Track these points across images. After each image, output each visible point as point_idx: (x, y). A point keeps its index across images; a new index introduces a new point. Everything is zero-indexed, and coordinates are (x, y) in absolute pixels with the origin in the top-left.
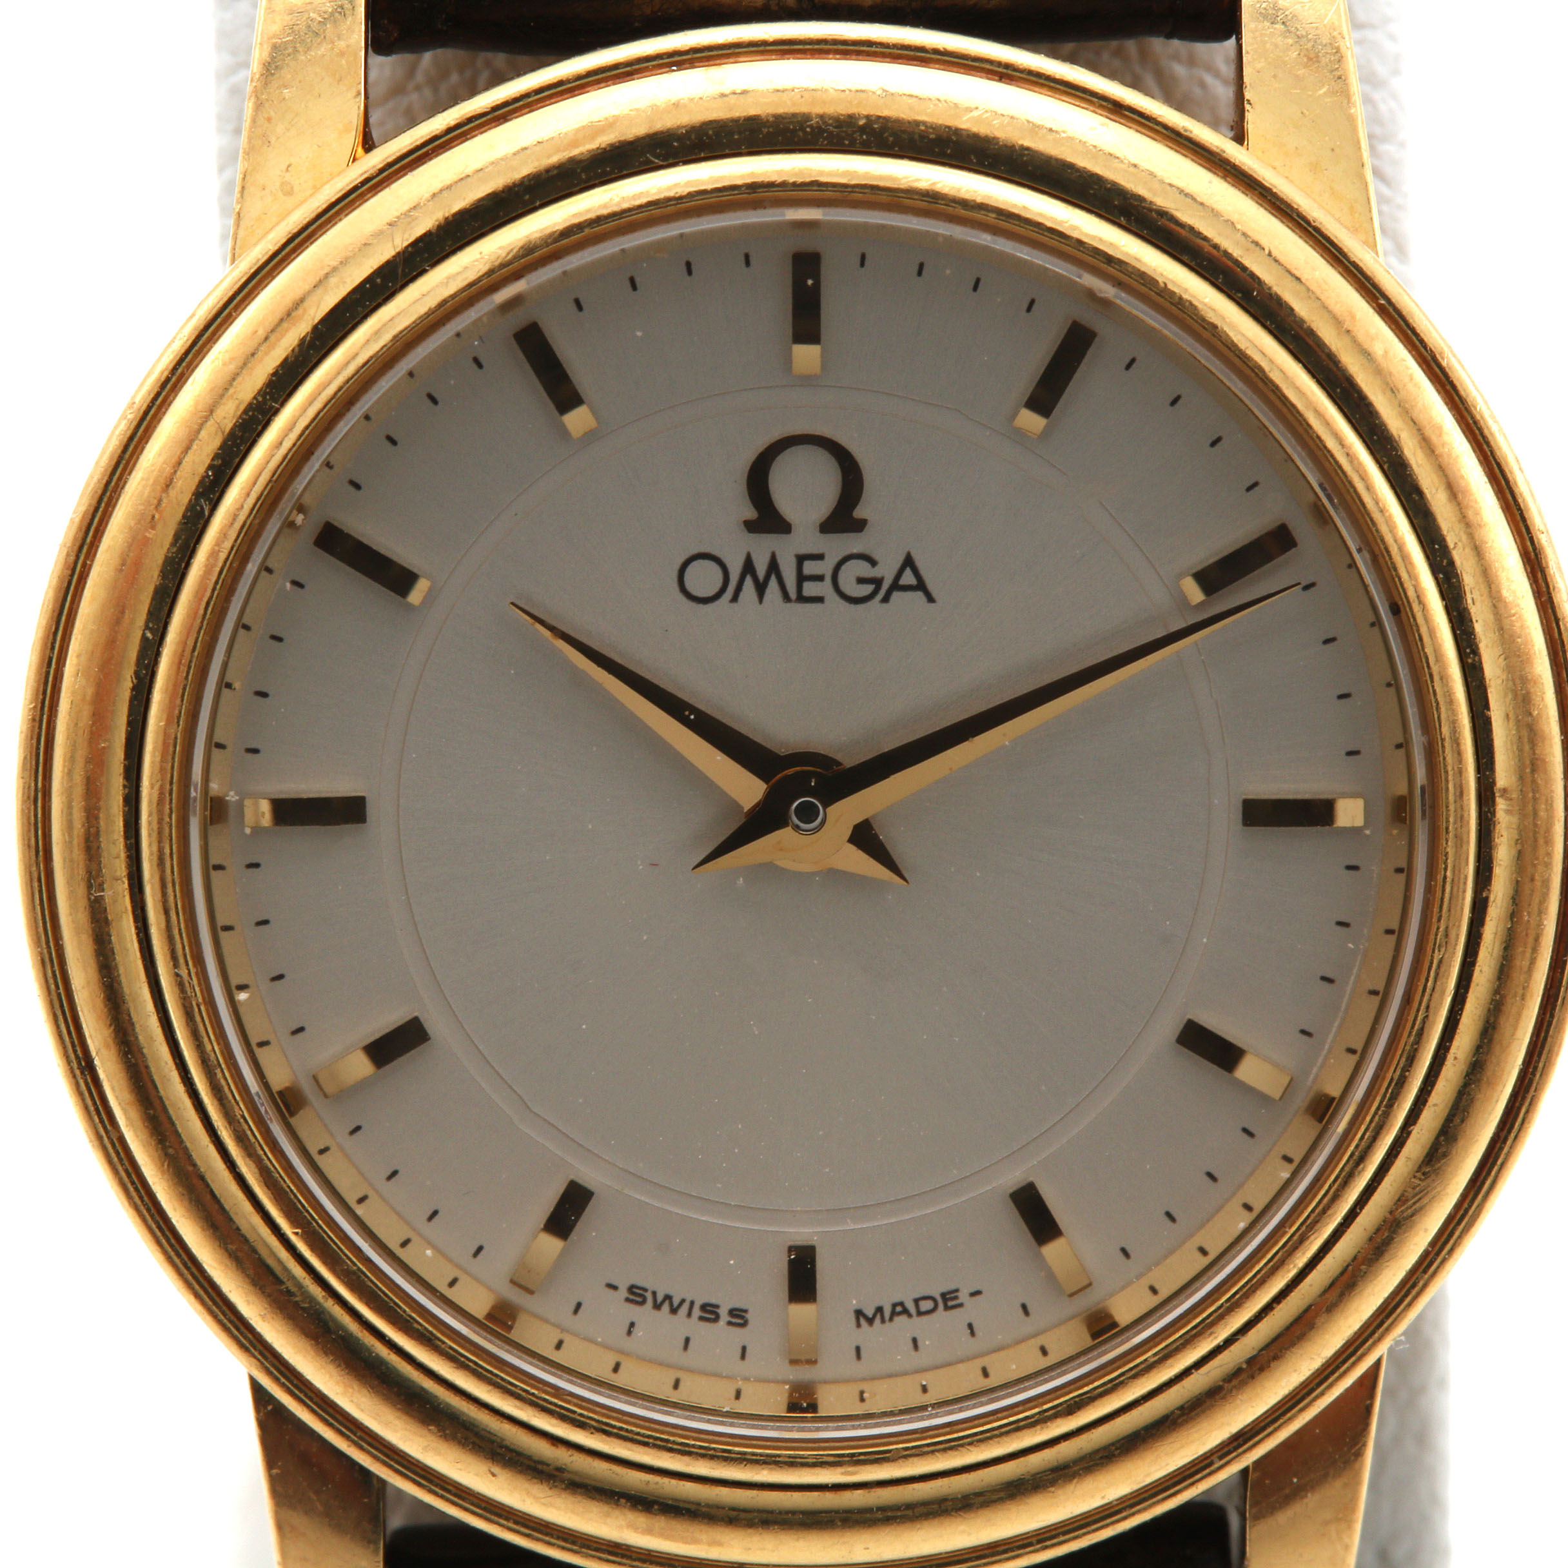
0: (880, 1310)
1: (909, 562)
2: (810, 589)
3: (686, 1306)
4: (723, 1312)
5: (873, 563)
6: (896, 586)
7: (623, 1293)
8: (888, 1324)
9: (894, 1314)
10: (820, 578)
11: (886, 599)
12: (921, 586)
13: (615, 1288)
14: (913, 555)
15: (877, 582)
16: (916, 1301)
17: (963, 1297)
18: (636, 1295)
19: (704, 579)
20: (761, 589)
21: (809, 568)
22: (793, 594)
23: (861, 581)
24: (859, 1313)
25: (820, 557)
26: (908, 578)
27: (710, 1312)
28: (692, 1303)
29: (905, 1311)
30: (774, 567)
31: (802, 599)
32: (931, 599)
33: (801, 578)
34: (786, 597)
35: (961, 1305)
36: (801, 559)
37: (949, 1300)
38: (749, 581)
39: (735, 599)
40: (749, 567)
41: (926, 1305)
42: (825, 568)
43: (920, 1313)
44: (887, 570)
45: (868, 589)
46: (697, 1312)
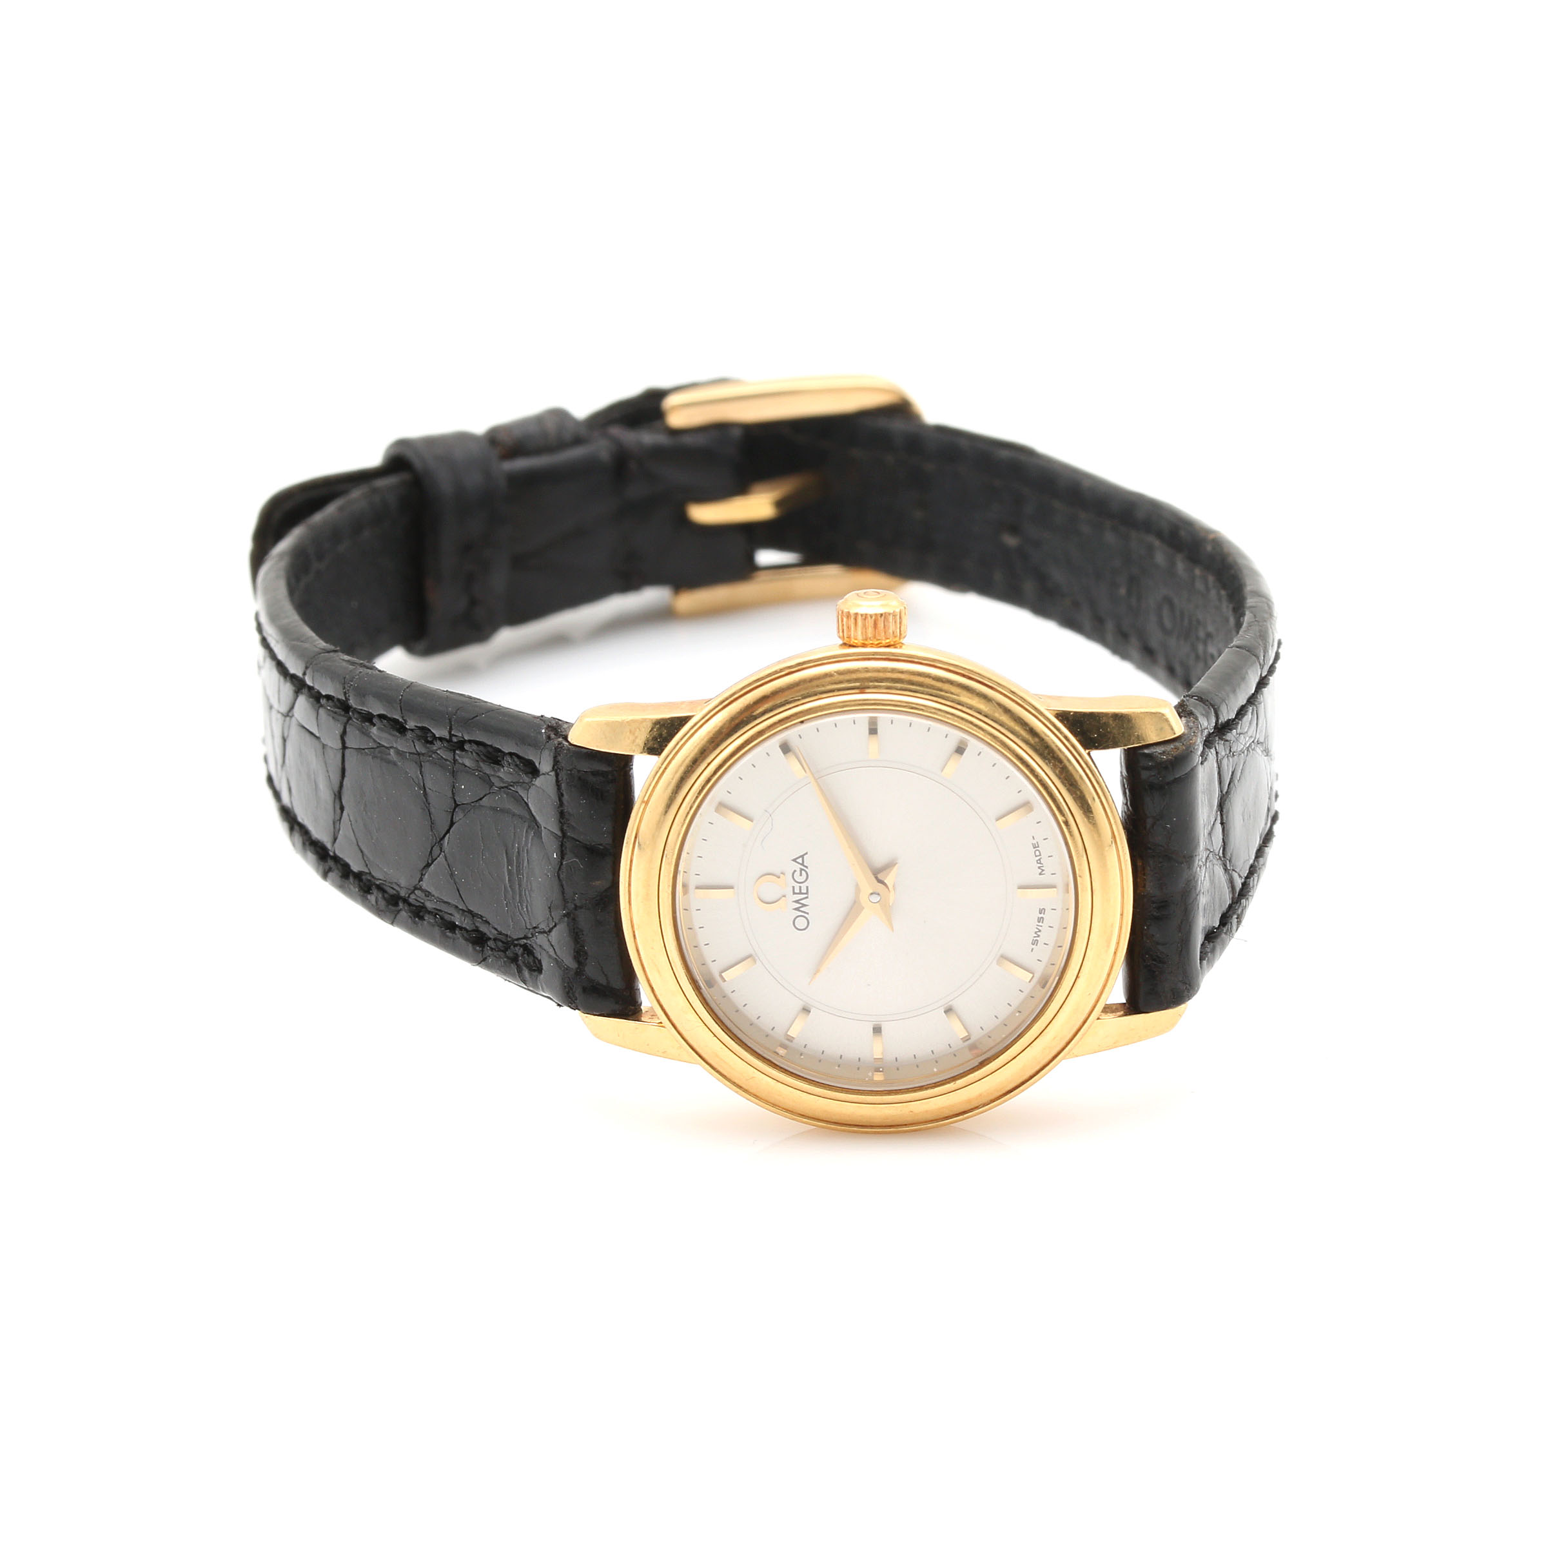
0: (1039, 868)
1: (794, 860)
2: (804, 891)
3: (1039, 927)
4: (1042, 915)
5: (795, 871)
6: (802, 864)
7: (1034, 946)
8: (1044, 865)
9: (1040, 863)
10: (800, 887)
11: (806, 867)
12: (802, 856)
13: (1033, 949)
14: (792, 858)
15: (801, 870)
16: (1036, 856)
17: (1034, 842)
18: (1035, 943)
19: (801, 923)
20: (804, 905)
21: (797, 891)
22: (806, 896)
23: (801, 875)
24: (1040, 874)
25: (793, 887)
26: (800, 860)
27: (1040, 920)
28: (1037, 925)
29: (1039, 860)
30: (797, 902)
31: (807, 893)
32: (806, 853)
33: (801, 893)
34: (807, 898)
35: (1037, 843)
36: (794, 893)
37: (1035, 846)
38: (801, 909)
39: (808, 913)
40: (797, 909)
41: (1037, 853)
42: (797, 886)
43: (1040, 855)
45: (803, 872)
46: (1040, 924)
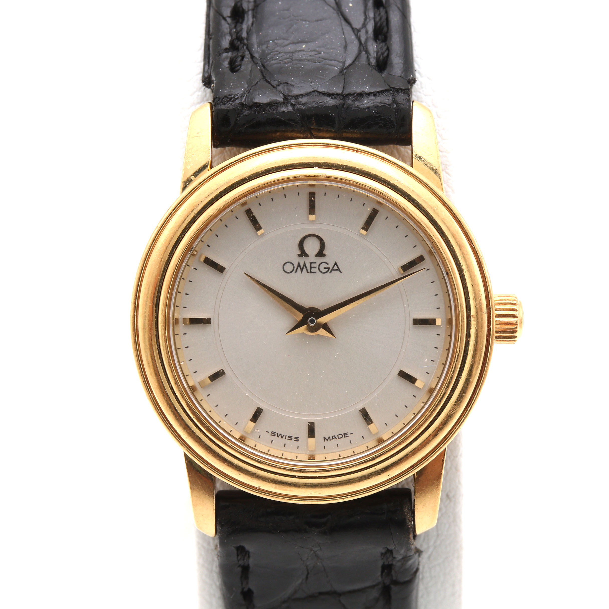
0: (329, 437)
1: (336, 264)
2: (313, 270)
3: (285, 436)
4: (293, 439)
5: (328, 264)
6: (333, 269)
7: (270, 433)
8: (331, 441)
9: (332, 438)
10: (315, 268)
11: (330, 273)
12: (338, 269)
13: (268, 432)
14: (337, 262)
15: (329, 268)
16: (338, 435)
17: (349, 434)
18: (273, 434)
19: (289, 268)
20: (302, 270)
21: (313, 265)
22: (309, 271)
23: (325, 268)
24: (325, 438)
25: (316, 263)
26: (336, 268)
27: (290, 438)
28: (286, 436)
29: (335, 438)
30: (305, 265)
31: (311, 272)
32: (341, 272)
33: (311, 268)
34: (308, 272)
35: (348, 436)
36: (311, 263)
37: (345, 435)
38: (299, 268)
39: (296, 272)
40: (299, 265)
41: (340, 436)
42: (316, 265)
43: (339, 438)
44: (331, 266)
45: (327, 270)
46: (287, 438)
